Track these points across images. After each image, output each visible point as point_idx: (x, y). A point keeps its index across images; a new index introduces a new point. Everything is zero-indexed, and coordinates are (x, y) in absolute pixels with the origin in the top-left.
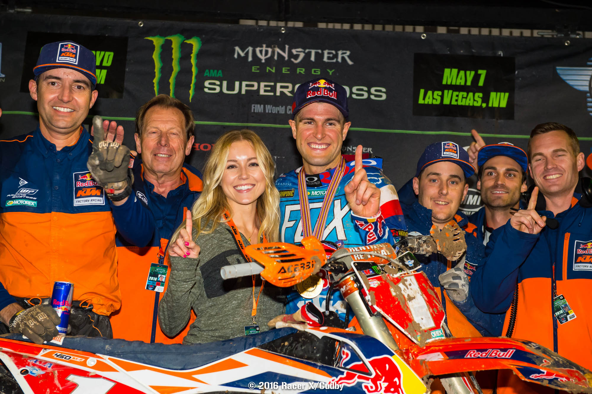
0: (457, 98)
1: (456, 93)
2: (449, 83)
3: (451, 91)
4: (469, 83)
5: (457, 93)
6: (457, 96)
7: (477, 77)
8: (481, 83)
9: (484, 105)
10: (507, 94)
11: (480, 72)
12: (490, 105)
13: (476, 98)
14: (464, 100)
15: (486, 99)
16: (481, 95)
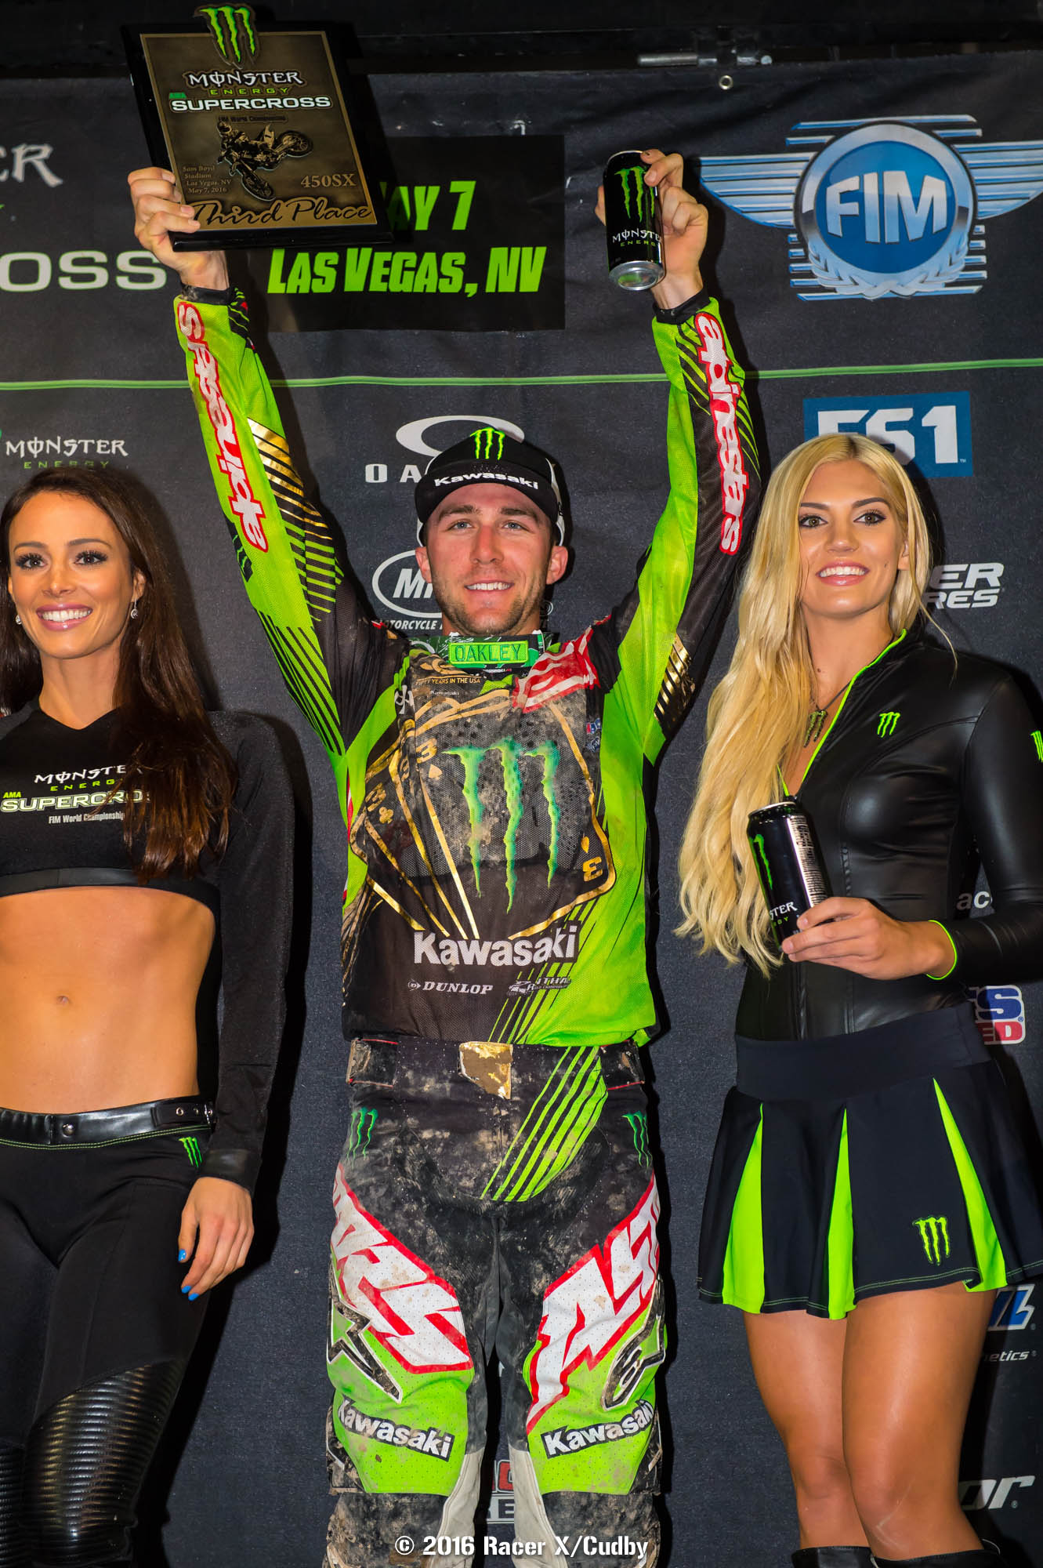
0: (386, 271)
1: (382, 257)
3: (366, 252)
4: (423, 223)
5: (387, 256)
6: (388, 264)
7: (446, 205)
8: (460, 222)
9: (472, 289)
10: (541, 252)
11: (455, 186)
12: (490, 288)
13: (446, 269)
14: (409, 275)
15: (476, 270)
16: (461, 258)
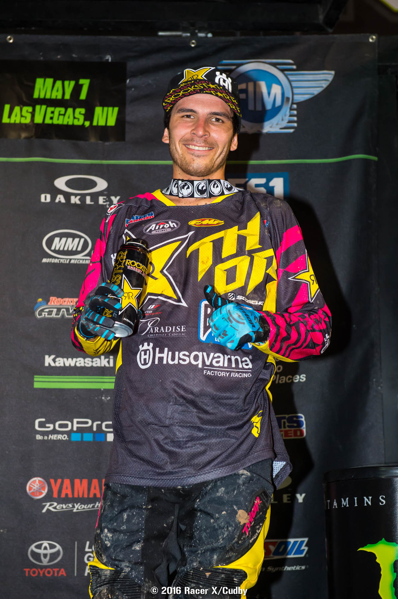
0: (52, 115)
1: (50, 109)
2: (42, 96)
3: (44, 107)
4: (67, 96)
5: (52, 109)
6: (53, 112)
7: (77, 89)
8: (83, 96)
9: (87, 124)
10: (116, 109)
11: (82, 81)
12: (95, 123)
13: (77, 115)
14: (61, 117)
15: (89, 116)
16: (83, 111)
